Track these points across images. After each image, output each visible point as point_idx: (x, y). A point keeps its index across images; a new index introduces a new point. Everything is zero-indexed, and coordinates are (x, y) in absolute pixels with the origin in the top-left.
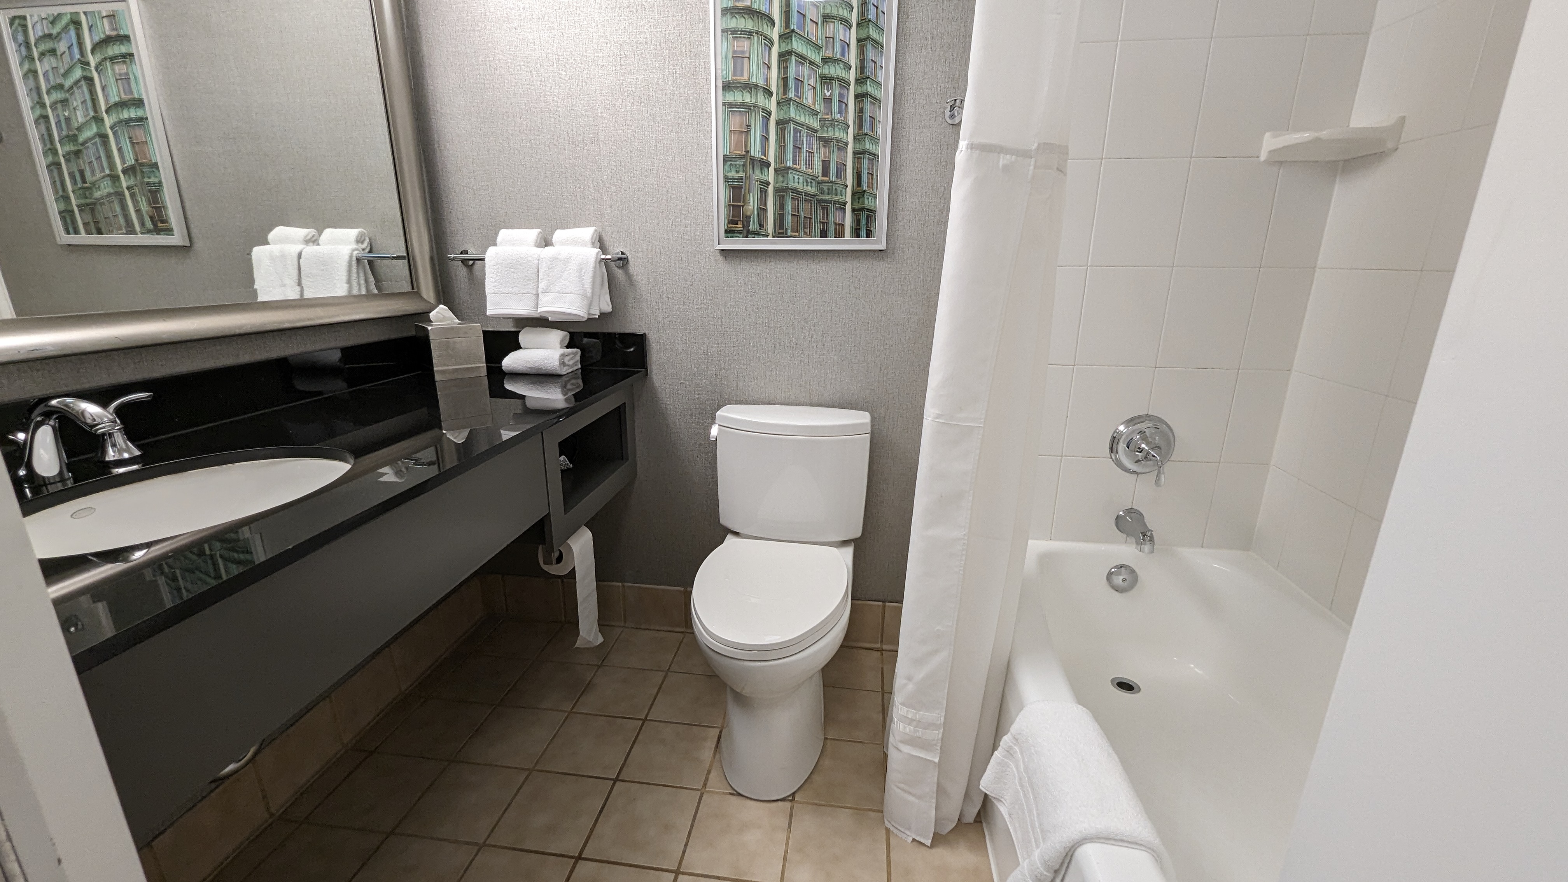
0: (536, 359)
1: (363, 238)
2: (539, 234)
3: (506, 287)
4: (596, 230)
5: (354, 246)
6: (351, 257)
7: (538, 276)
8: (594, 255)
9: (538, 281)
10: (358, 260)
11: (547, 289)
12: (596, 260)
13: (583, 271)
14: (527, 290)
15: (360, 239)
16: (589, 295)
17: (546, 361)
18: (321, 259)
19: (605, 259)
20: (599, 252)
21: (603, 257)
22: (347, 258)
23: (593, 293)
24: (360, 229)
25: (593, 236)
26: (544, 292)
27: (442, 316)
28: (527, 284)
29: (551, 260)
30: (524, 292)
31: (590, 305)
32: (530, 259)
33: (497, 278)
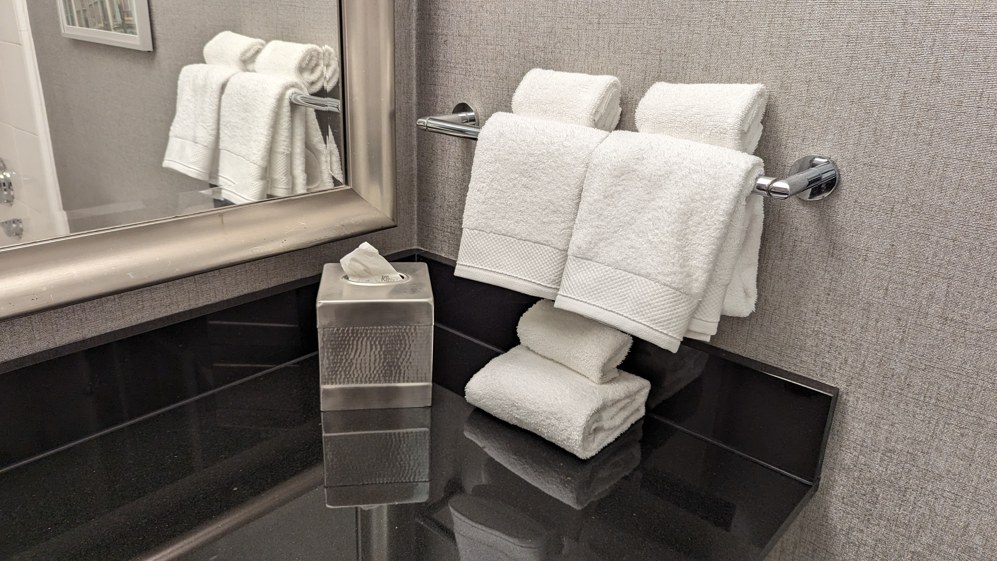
0: (532, 408)
1: (313, 63)
2: (608, 90)
3: (504, 217)
4: (760, 95)
5: (293, 78)
6: (280, 100)
7: (578, 204)
8: (737, 177)
9: (574, 220)
10: (294, 106)
11: (589, 250)
12: (741, 191)
13: (696, 219)
14: (546, 237)
15: (307, 65)
16: (697, 287)
17: (554, 422)
18: (243, 99)
19: (769, 190)
20: (755, 166)
21: (765, 181)
22: (271, 102)
23: (710, 281)
24: (309, 46)
25: (747, 115)
26: (583, 257)
27: (362, 268)
28: (550, 223)
29: (616, 173)
30: (539, 239)
31: (692, 315)
32: (568, 159)
33: (489, 195)
